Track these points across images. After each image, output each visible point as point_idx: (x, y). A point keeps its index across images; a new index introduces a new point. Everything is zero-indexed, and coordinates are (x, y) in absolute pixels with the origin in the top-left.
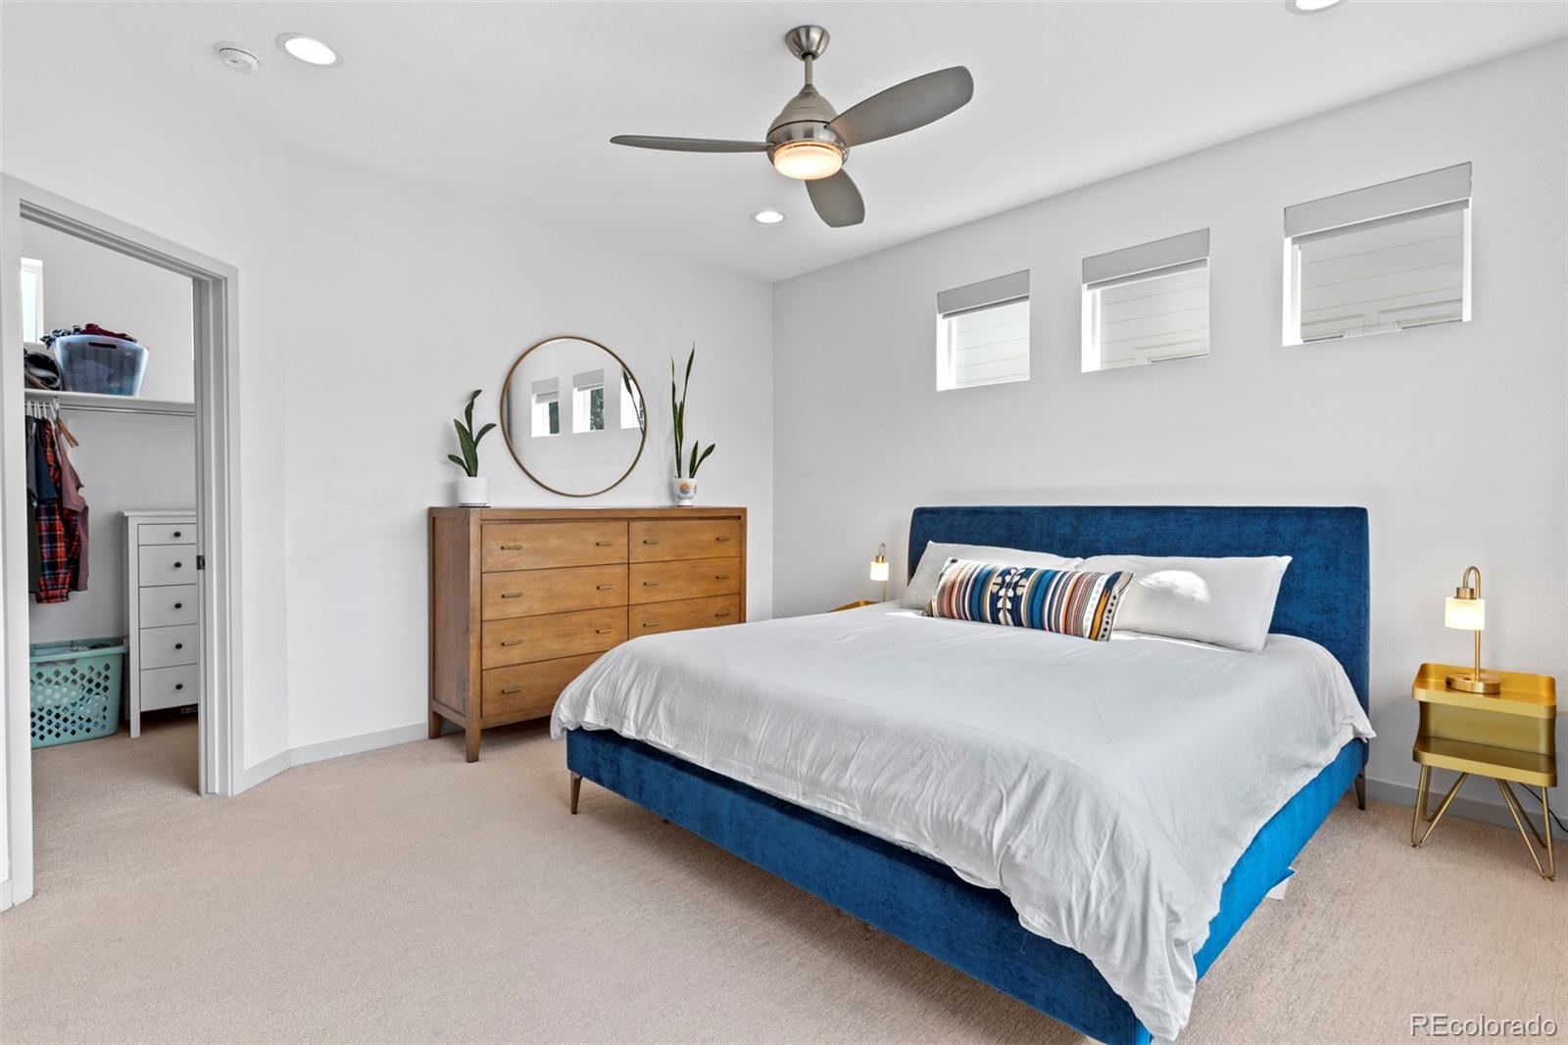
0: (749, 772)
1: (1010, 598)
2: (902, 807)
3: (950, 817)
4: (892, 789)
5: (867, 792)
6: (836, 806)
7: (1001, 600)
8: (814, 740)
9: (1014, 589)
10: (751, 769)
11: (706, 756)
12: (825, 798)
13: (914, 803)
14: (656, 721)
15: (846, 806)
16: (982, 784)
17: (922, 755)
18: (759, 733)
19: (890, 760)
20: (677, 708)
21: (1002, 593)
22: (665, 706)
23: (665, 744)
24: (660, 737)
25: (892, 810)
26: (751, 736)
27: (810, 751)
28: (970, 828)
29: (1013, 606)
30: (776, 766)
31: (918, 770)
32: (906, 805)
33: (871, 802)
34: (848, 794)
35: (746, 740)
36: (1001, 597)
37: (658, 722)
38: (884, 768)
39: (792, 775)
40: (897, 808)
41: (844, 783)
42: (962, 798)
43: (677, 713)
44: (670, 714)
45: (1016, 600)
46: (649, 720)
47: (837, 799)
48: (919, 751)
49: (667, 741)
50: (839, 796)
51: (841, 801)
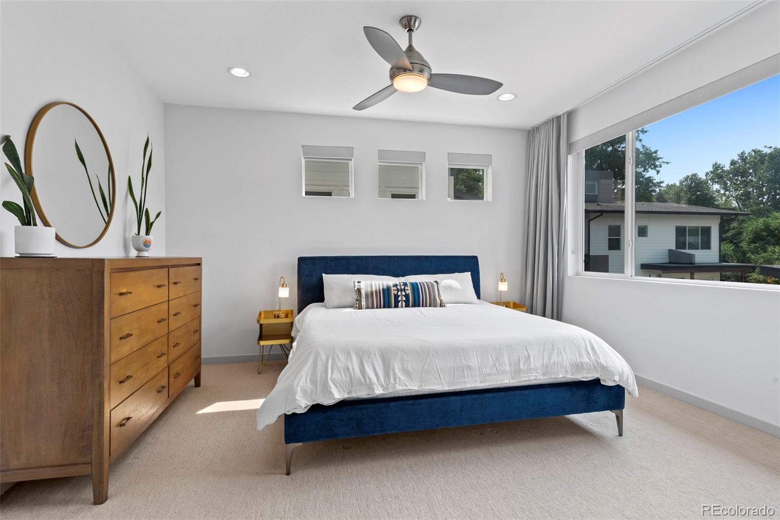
0: (477, 381)
1: (404, 296)
2: (559, 365)
3: (576, 361)
4: (552, 361)
5: (543, 365)
6: (533, 376)
7: (400, 297)
8: (505, 355)
9: (405, 292)
10: (478, 379)
11: (444, 384)
12: (525, 375)
13: (563, 362)
14: (397, 379)
15: (536, 374)
16: (578, 348)
17: (553, 346)
18: (474, 362)
19: (543, 352)
20: (409, 367)
21: (399, 293)
22: (399, 369)
23: (412, 388)
24: (407, 386)
25: (556, 368)
26: (471, 364)
27: (506, 360)
28: (585, 363)
29: (406, 299)
30: (493, 372)
31: (556, 351)
32: (560, 364)
33: (546, 370)
34: (536, 370)
35: (469, 367)
36: (400, 296)
37: (399, 378)
38: (543, 355)
39: (504, 372)
40: (558, 366)
41: (532, 366)
42: (575, 354)
43: (410, 370)
44: (406, 372)
45: (407, 296)
46: (392, 380)
47: (531, 373)
48: (551, 346)
49: (412, 386)
50: (532, 372)
51: (534, 373)
